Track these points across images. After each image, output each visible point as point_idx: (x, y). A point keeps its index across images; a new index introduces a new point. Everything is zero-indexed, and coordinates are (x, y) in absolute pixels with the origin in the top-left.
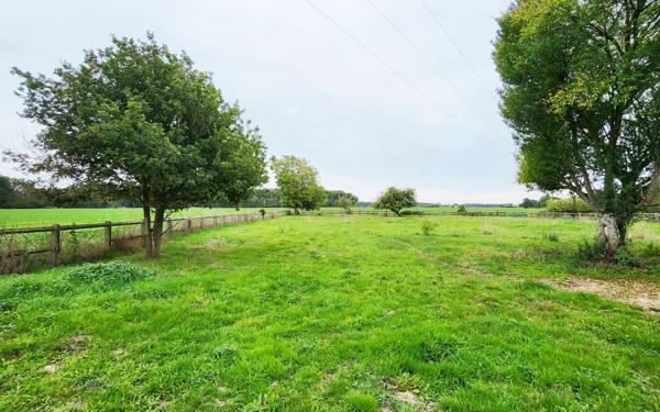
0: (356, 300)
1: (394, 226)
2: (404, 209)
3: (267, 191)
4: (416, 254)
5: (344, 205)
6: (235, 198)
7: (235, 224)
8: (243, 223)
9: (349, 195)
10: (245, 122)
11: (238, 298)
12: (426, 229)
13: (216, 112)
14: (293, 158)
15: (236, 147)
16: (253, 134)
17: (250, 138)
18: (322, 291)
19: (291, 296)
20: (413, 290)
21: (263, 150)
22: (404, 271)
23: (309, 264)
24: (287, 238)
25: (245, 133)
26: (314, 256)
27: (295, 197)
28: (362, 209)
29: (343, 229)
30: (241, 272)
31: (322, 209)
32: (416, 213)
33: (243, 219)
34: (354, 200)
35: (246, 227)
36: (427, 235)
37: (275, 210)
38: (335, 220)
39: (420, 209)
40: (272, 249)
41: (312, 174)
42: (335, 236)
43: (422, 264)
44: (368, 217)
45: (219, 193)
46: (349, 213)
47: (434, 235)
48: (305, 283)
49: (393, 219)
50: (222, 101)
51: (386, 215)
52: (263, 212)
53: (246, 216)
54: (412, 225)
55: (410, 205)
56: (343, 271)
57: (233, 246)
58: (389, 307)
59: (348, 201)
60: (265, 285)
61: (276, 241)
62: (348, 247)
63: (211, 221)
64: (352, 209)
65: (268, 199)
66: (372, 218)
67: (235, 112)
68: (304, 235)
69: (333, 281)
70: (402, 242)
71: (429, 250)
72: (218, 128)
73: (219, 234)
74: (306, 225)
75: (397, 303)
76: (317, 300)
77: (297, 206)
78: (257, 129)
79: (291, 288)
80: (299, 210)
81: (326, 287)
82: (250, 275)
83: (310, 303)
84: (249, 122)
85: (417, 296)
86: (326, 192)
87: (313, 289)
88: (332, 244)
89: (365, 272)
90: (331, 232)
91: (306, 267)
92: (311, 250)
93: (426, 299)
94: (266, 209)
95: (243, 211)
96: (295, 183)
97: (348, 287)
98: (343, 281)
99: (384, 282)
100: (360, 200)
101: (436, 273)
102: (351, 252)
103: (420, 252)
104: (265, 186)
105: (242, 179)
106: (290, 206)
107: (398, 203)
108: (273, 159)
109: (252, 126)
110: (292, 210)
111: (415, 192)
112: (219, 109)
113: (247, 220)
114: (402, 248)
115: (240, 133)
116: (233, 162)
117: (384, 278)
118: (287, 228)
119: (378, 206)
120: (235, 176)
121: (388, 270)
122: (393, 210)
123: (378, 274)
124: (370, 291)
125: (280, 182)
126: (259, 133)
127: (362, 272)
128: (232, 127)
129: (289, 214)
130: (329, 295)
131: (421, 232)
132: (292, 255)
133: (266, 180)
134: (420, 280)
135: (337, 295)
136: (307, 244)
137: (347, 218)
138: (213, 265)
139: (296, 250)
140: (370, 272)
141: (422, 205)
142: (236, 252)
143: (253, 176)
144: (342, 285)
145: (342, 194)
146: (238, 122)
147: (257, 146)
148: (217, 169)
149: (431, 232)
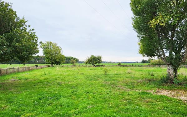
0: (76, 102)
1: (93, 71)
2: (97, 64)
4: (101, 82)
5: (73, 63)
6: (23, 60)
7: (23, 71)
8: (27, 71)
9: (75, 58)
10: (28, 26)
11: (23, 104)
12: (105, 72)
13: (14, 21)
14: (51, 43)
15: (24, 37)
16: (31, 31)
17: (30, 33)
18: (62, 99)
19: (48, 102)
20: (100, 97)
21: (36, 39)
22: (96, 89)
23: (57, 88)
24: (48, 77)
25: (28, 31)
26: (59, 84)
27: (51, 59)
28: (80, 64)
29: (72, 73)
30: (25, 93)
31: (63, 64)
32: (102, 66)
33: (27, 69)
34: (77, 61)
35: (29, 72)
36: (106, 74)
37: (43, 65)
38: (69, 69)
39: (103, 64)
40: (41, 82)
41: (59, 50)
42: (69, 75)
43: (103, 86)
44: (83, 67)
45: (15, 58)
46: (75, 66)
47: (108, 74)
48: (54, 96)
49: (92, 68)
50: (16, 16)
51: (90, 67)
52: (37, 66)
53: (29, 68)
54: (100, 70)
55: (99, 62)
56: (71, 90)
57: (22, 81)
58: (89, 104)
59: (75, 61)
60: (36, 98)
61: (42, 78)
62: (74, 80)
63: (11, 70)
64: (76, 64)
65: (39, 60)
66: (85, 68)
67: (23, 21)
68: (55, 75)
69: (67, 95)
70: (96, 78)
71: (106, 80)
72: (15, 28)
73: (15, 76)
74: (56, 71)
75: (93, 102)
76: (59, 103)
77: (52, 63)
78: (33, 29)
79: (48, 99)
80: (54, 65)
81: (64, 97)
82: (30, 94)
83: (56, 105)
84: (29, 26)
85: (101, 99)
86: (65, 57)
87: (58, 99)
88: (67, 79)
89: (80, 90)
90: (67, 74)
91: (55, 89)
92: (58, 82)
93: (105, 100)
94: (38, 65)
95: (27, 65)
96: (51, 54)
97: (73, 97)
98: (71, 94)
99: (88, 94)
100: (79, 61)
101: (109, 90)
102: (75, 82)
103: (103, 81)
104: (37, 55)
105: (26, 51)
106: (49, 63)
107: (94, 61)
108: (41, 43)
109: (31, 28)
110: (50, 65)
111: (102, 57)
112: (15, 20)
113: (29, 69)
114: (96, 80)
115: (25, 31)
116: (22, 44)
117: (88, 93)
118: (47, 73)
119: (87, 63)
120: (23, 50)
121: (90, 89)
122: (93, 64)
123: (86, 91)
124: (82, 98)
125: (45, 53)
126: (34, 31)
127: (79, 90)
128: (21, 28)
129: (49, 66)
130: (64, 101)
131: (104, 73)
132: (49, 84)
133: (38, 52)
134: (102, 92)
135: (68, 101)
136: (56, 79)
137: (74, 68)
138: (12, 90)
139: (51, 82)
140: (82, 90)
141: (104, 62)
142: (23, 84)
143: (32, 49)
144: (71, 96)
145: (72, 58)
146: (24, 26)
147: (33, 37)
148: (14, 47)
149: (107, 73)
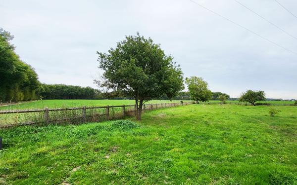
0: (229, 147)
1: (251, 111)
2: (258, 102)
3: (184, 93)
4: (266, 126)
5: (222, 99)
6: (170, 96)
7: (170, 107)
8: (173, 107)
9: (224, 94)
10: (174, 63)
11: (172, 139)
12: (272, 113)
14: (196, 77)
15: (170, 74)
16: (177, 68)
17: (176, 70)
18: (211, 141)
19: (196, 141)
20: (264, 146)
21: (182, 75)
22: (257, 135)
23: (204, 127)
24: (193, 115)
25: (174, 68)
26: (206, 123)
27: (196, 95)
28: (232, 101)
29: (221, 111)
30: (173, 128)
31: (210, 101)
32: (265, 104)
33: (173, 105)
34: (227, 97)
35: (175, 109)
36: (273, 116)
37: (187, 102)
38: (217, 107)
39: (268, 102)
40: (186, 119)
41: (205, 85)
42: (217, 114)
43: (269, 132)
44: (236, 105)
45: (164, 94)
46: (225, 103)
47: (277, 116)
48: (202, 136)
49: (250, 107)
50: (164, 55)
51: (246, 105)
52: (182, 102)
53: (175, 104)
54: (262, 110)
55: (261, 100)
56: (222, 132)
57: (169, 117)
58: (249, 153)
59: (224, 97)
60: (183, 135)
61: (188, 115)
62: (224, 120)
63: (160, 106)
64: (226, 101)
65: (184, 97)
66: (238, 107)
67: (170, 59)
68: (201, 113)
69: (217, 136)
70: (257, 120)
71: (274, 125)
72: (163, 66)
73: (164, 111)
74: (202, 109)
75: (253, 151)
76: (208, 144)
77: (198, 100)
78: (179, 66)
79: (195, 137)
80: (199, 102)
81: (213, 138)
82: (177, 130)
83: (205, 145)
84: (176, 63)
85: (266, 149)
86: (212, 93)
87: (206, 139)
88: (216, 118)
89: (234, 133)
90: (215, 112)
91: (203, 128)
92: (205, 120)
93: (272, 151)
94: (184, 101)
95: (173, 102)
96: (196, 89)
97: (224, 140)
98: (222, 137)
99: (245, 139)
100: (230, 97)
101: (279, 138)
102: (226, 122)
103: (268, 126)
104: (183, 91)
105: (173, 88)
106: (194, 100)
107: (253, 98)
108: (187, 78)
109: (177, 65)
110: (196, 101)
111: (265, 93)
112: (163, 59)
113: (175, 106)
114: (256, 122)
115: (172, 68)
116: (169, 81)
117: (245, 138)
118: (193, 110)
119: (241, 100)
120: (170, 87)
121: (248, 133)
122: (250, 102)
123: (242, 135)
124: (237, 143)
125: (190, 89)
126: (180, 67)
127: (233, 133)
128: (169, 66)
129: (194, 103)
130: (215, 143)
131: (268, 114)
132: (196, 122)
133: (183, 88)
134: (268, 140)
135: (219, 143)
136: (203, 117)
137: (223, 106)
138: (161, 124)
139: (198, 120)
140: (236, 134)
141: (269, 100)
142: (171, 119)
143: (177, 86)
144: (222, 138)
145: (220, 94)
146: (171, 63)
147: (179, 73)
148: (163, 84)
149: (276, 115)
